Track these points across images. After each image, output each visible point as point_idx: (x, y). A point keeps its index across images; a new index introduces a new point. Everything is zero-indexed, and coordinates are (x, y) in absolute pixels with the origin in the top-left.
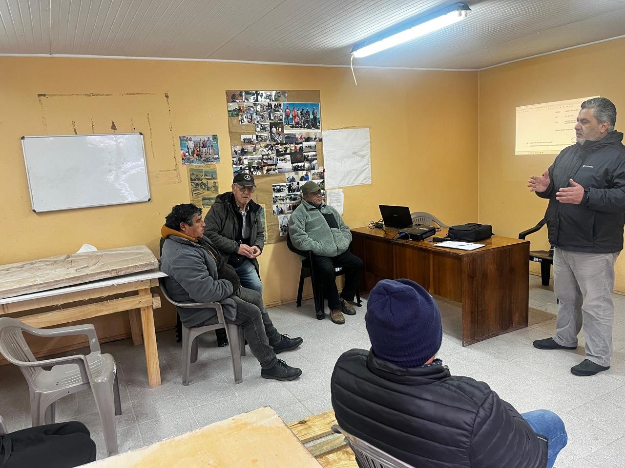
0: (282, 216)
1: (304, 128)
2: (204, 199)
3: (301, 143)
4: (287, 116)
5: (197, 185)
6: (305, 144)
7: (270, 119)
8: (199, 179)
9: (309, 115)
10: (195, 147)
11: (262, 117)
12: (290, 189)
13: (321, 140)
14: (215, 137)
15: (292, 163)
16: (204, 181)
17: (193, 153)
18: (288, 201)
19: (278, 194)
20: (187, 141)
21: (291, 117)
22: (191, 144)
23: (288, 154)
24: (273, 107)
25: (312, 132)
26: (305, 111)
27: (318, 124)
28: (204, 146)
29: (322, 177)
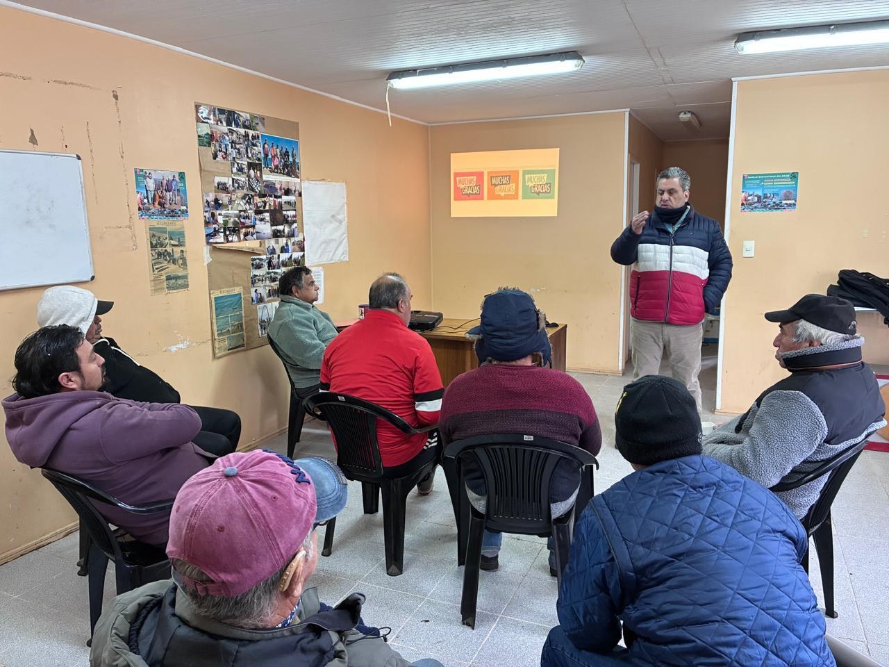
0: (261, 305)
1: (284, 174)
2: (169, 278)
3: (280, 197)
4: (266, 155)
5: (159, 254)
6: (285, 198)
7: (248, 157)
8: (162, 245)
9: (288, 156)
10: (156, 189)
11: (239, 152)
12: (270, 265)
13: (300, 195)
14: (182, 176)
15: (272, 225)
16: (169, 249)
17: (154, 200)
18: (268, 282)
19: (257, 272)
20: (145, 177)
21: (270, 157)
22: (151, 184)
23: (267, 211)
24: (250, 138)
25: (292, 181)
26: (284, 150)
27: (297, 171)
28: (168, 190)
29: (303, 250)
